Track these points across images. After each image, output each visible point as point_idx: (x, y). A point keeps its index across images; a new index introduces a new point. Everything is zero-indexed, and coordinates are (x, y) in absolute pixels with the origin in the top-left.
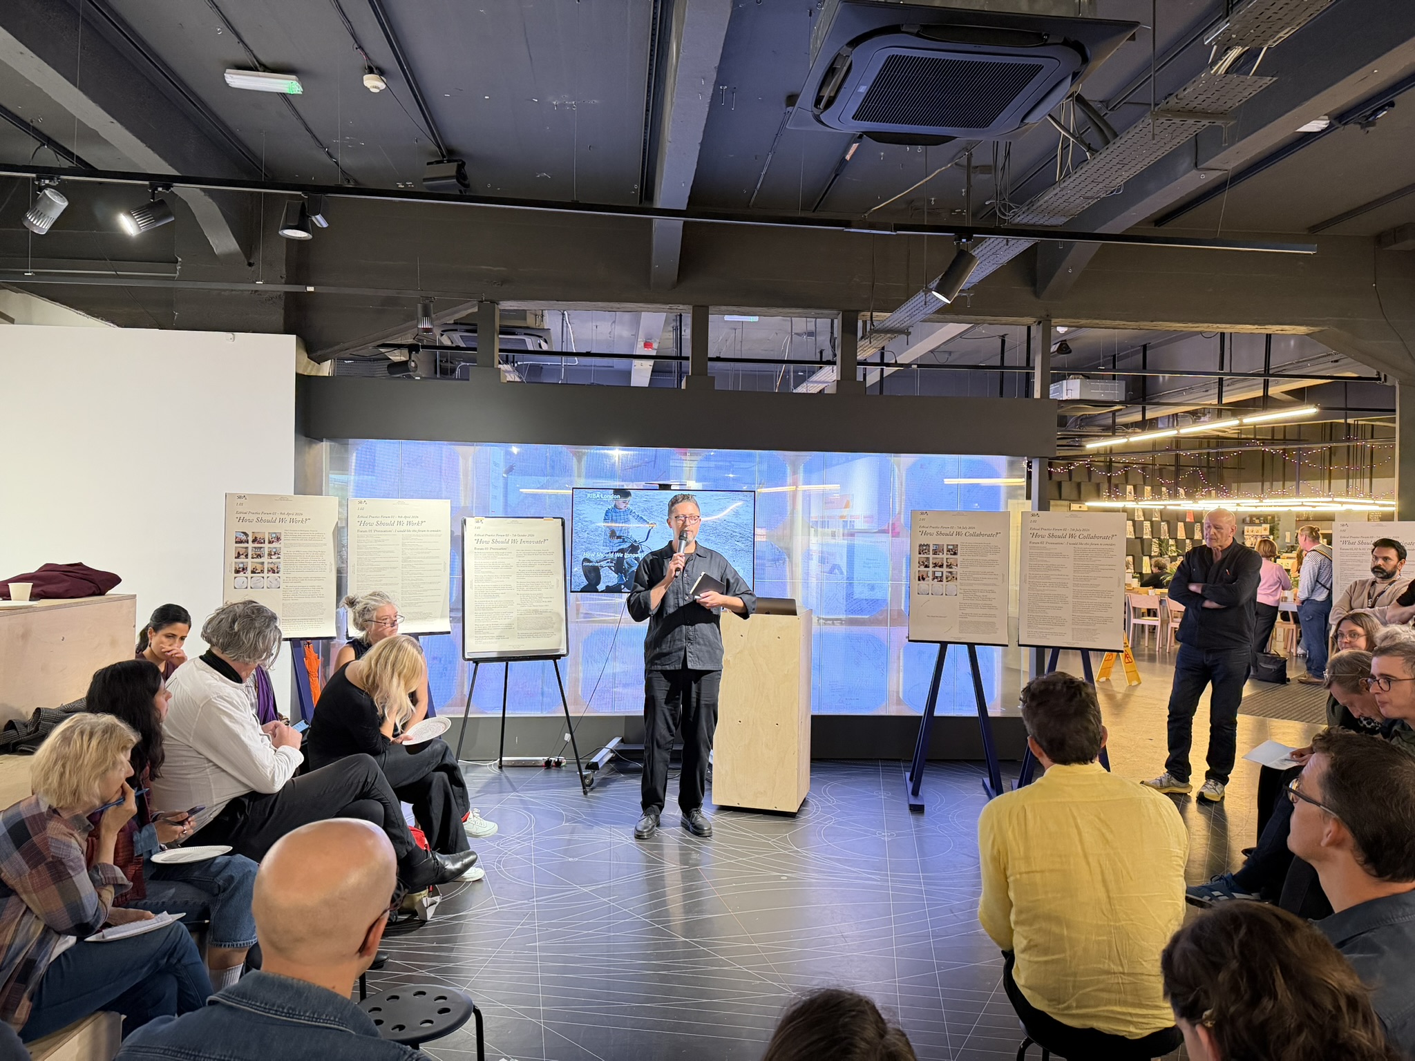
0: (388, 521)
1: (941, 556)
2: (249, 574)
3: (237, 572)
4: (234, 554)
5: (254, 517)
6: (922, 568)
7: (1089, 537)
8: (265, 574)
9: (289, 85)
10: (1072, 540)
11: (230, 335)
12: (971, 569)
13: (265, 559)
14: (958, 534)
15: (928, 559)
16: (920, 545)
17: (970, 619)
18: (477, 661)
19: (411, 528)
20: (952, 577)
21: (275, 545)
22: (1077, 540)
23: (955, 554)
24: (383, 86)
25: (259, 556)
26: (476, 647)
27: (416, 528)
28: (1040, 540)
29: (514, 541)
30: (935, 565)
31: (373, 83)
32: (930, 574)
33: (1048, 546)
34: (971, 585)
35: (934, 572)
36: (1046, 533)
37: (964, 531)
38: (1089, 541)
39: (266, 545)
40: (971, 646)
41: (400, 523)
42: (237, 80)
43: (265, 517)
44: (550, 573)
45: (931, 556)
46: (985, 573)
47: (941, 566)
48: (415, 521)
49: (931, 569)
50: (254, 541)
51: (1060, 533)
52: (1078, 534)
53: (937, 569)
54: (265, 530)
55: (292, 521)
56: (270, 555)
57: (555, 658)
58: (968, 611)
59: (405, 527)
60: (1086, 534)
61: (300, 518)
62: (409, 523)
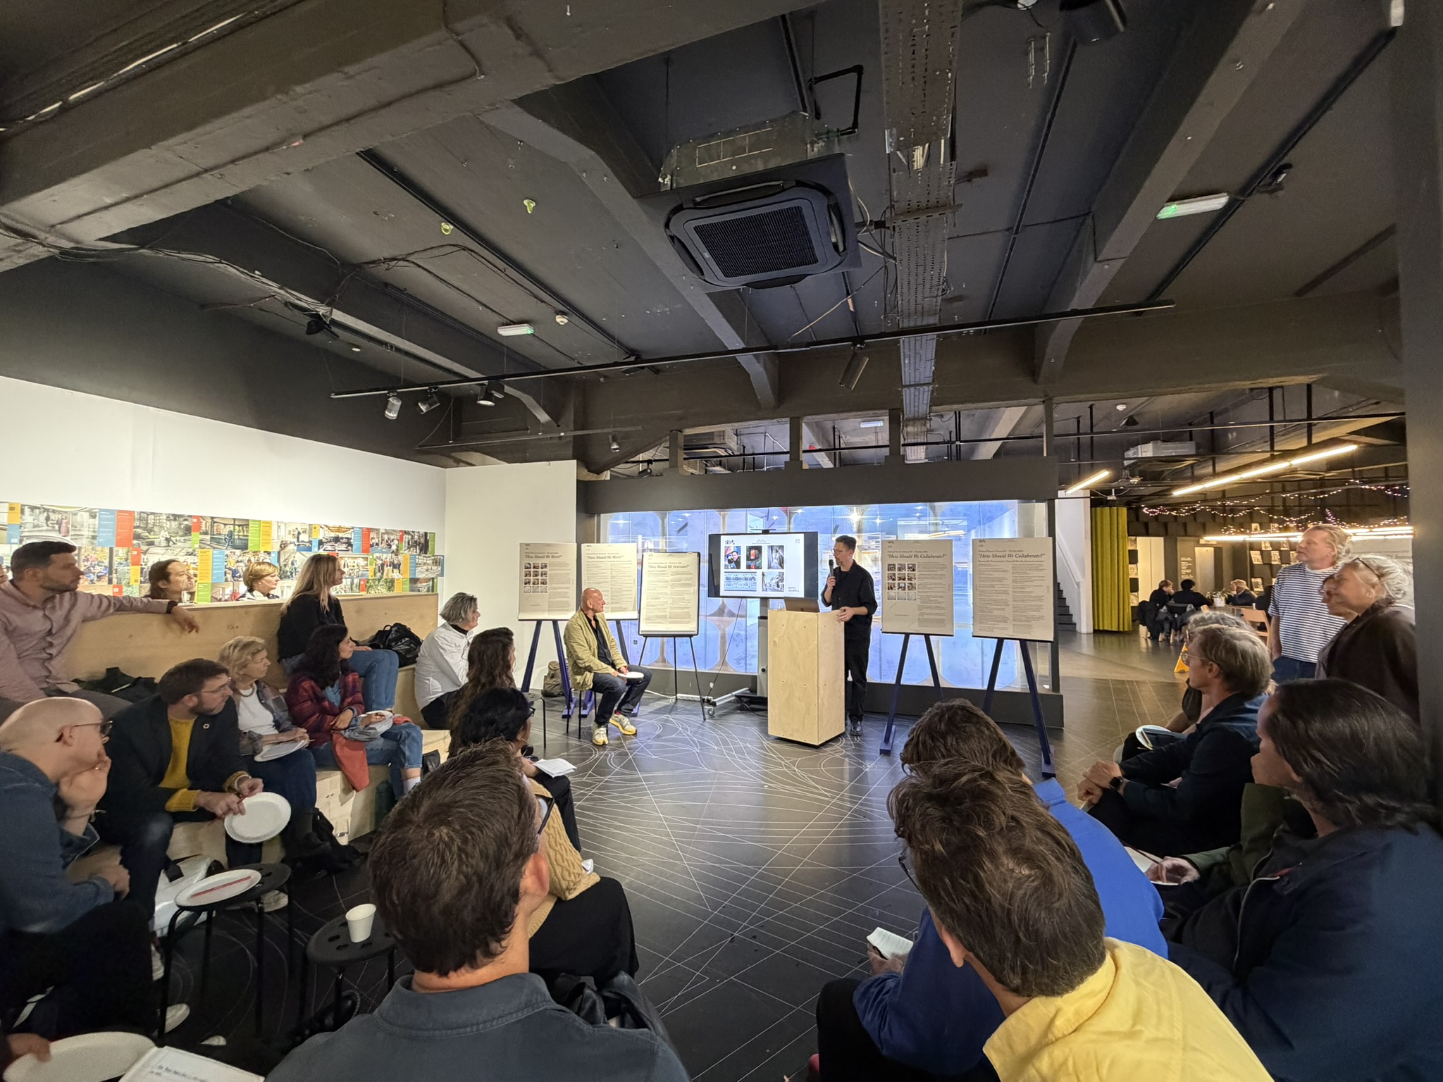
0: (602, 556)
1: (903, 572)
2: (531, 585)
3: (526, 584)
4: (524, 574)
5: (534, 555)
6: (891, 581)
7: (1023, 556)
8: (540, 585)
9: (525, 330)
10: (1011, 559)
11: (547, 463)
12: (926, 581)
13: (539, 577)
14: (916, 556)
15: (894, 574)
16: (889, 565)
17: (926, 617)
18: (646, 636)
19: (615, 559)
20: (912, 587)
21: (544, 570)
22: (1014, 558)
23: (914, 570)
24: (566, 321)
25: (536, 575)
26: (645, 627)
27: (618, 559)
28: (986, 559)
29: (670, 567)
30: (900, 579)
31: (561, 320)
32: (896, 585)
33: (994, 564)
34: (926, 592)
35: (899, 584)
36: (991, 554)
37: (919, 554)
38: (1023, 559)
39: (540, 570)
40: (927, 636)
41: (609, 557)
42: (505, 332)
43: (539, 555)
44: (689, 585)
45: (897, 572)
46: (936, 584)
47: (904, 579)
48: (617, 555)
49: (897, 582)
50: (534, 567)
51: (1001, 554)
52: (1014, 554)
53: (901, 581)
54: (540, 562)
55: (553, 557)
56: (542, 575)
57: (691, 636)
58: (924, 611)
59: (612, 559)
60: (1020, 554)
61: (556, 555)
62: (614, 557)
